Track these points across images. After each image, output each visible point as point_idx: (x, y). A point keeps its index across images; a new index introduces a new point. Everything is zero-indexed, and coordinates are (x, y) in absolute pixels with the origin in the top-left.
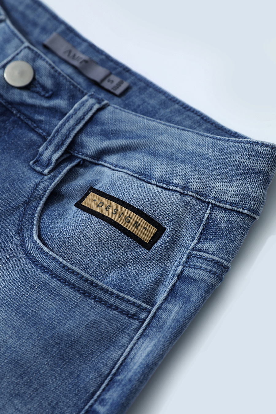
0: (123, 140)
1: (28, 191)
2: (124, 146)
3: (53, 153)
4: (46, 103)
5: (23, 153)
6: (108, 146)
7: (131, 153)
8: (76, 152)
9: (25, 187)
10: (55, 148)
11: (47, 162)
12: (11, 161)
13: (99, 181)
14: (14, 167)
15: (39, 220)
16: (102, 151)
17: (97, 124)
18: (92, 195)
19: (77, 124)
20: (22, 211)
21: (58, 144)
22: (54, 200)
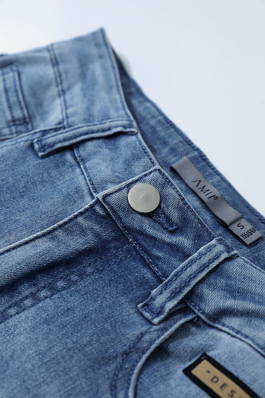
0: (251, 304)
1: (131, 339)
2: (250, 311)
3: (167, 301)
4: (168, 238)
5: (132, 290)
6: (232, 307)
7: (257, 320)
8: (193, 304)
9: (128, 334)
10: (170, 295)
11: (159, 310)
12: (117, 297)
13: (213, 347)
14: (120, 306)
15: (138, 379)
16: (223, 311)
17: (222, 275)
18: (205, 364)
19: (200, 271)
20: (120, 363)
21: (175, 291)
22: (158, 357)
